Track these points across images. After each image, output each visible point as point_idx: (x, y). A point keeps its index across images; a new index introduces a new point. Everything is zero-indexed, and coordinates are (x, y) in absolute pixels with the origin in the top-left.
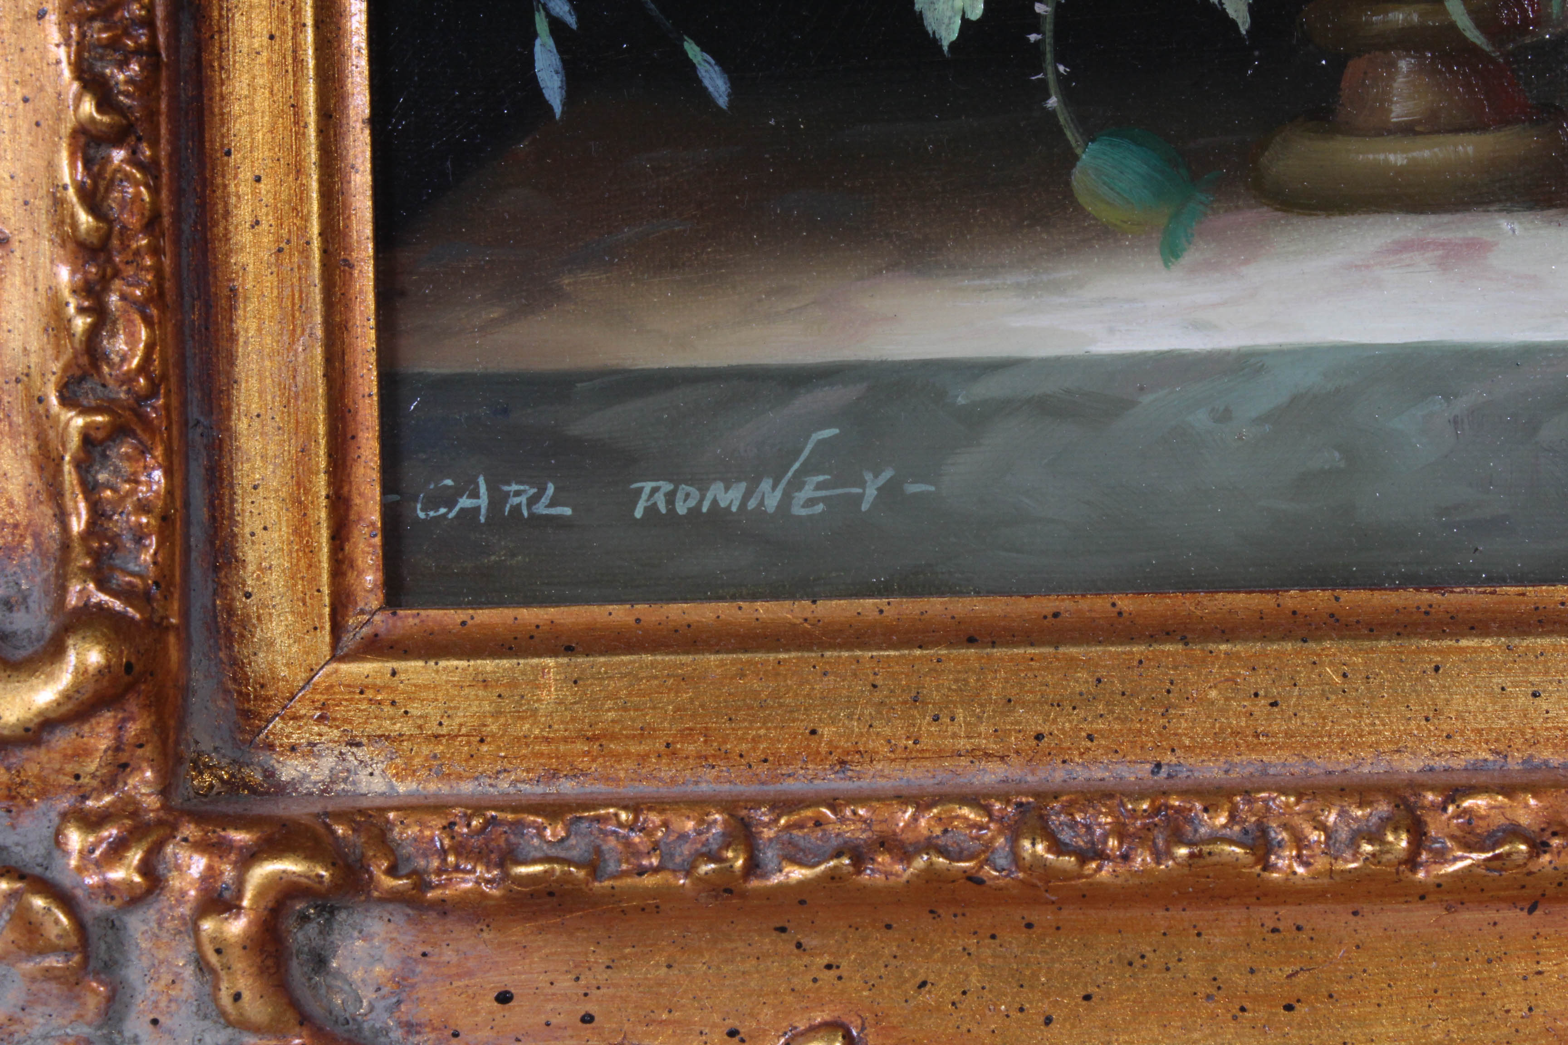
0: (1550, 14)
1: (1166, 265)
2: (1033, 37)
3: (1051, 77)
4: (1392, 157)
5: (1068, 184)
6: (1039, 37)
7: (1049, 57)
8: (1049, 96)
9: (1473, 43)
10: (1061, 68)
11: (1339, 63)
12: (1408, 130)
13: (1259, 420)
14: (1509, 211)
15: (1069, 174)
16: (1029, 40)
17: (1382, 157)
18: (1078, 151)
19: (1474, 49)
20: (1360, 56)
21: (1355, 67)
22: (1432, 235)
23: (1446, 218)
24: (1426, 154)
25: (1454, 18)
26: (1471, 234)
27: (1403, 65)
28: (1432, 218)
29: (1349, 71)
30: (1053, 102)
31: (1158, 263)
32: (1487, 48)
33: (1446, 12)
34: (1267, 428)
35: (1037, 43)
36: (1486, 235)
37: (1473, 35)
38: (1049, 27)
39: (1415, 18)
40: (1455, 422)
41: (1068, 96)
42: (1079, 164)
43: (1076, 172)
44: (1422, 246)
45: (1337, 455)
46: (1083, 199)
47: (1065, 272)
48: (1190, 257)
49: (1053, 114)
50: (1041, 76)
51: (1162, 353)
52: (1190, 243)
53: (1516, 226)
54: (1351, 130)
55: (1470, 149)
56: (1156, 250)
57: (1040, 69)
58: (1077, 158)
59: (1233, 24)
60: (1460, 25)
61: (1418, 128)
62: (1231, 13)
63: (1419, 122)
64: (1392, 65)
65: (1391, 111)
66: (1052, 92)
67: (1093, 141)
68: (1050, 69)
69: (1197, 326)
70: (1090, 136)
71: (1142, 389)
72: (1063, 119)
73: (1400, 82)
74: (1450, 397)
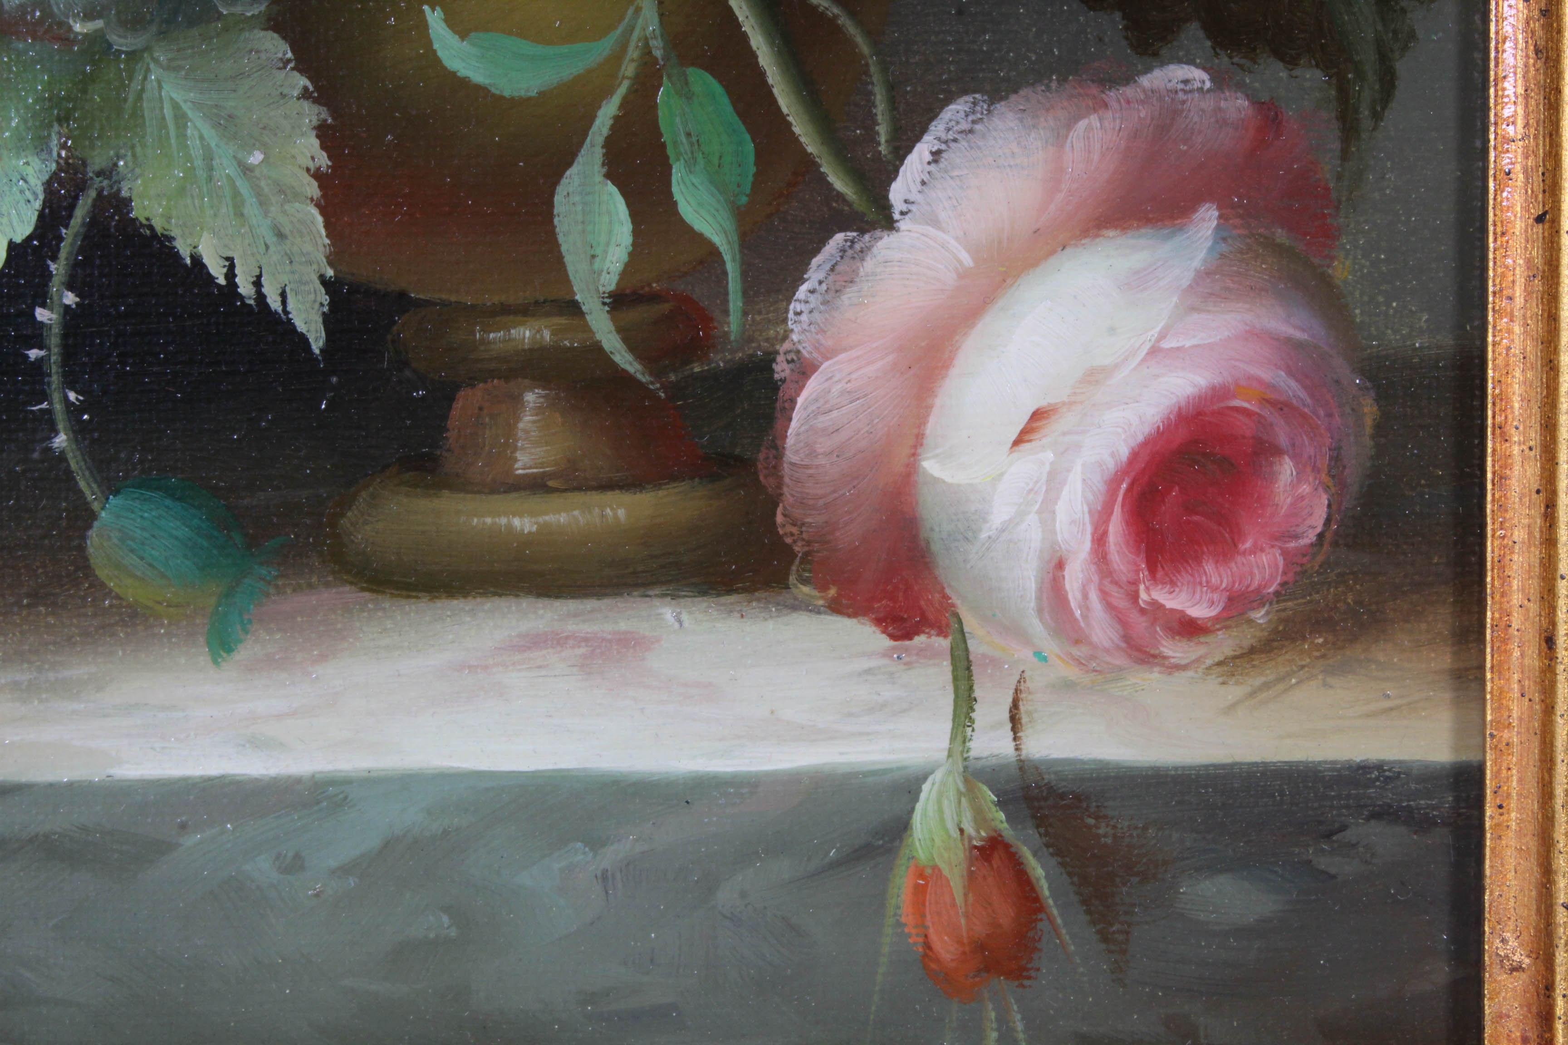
0: (727, 334)
1: (215, 662)
2: (34, 354)
3: (58, 407)
4: (516, 522)
5: (82, 551)
6: (42, 353)
7: (55, 380)
8: (57, 433)
9: (624, 370)
10: (72, 396)
11: (446, 395)
12: (537, 486)
13: (345, 870)
14: (674, 597)
15: (84, 538)
16: (27, 357)
17: (503, 521)
18: (96, 506)
19: (624, 378)
20: (473, 386)
21: (470, 399)
22: (571, 627)
23: (590, 604)
24: (563, 518)
25: (598, 337)
26: (623, 626)
27: (531, 398)
28: (572, 605)
29: (458, 405)
30: (61, 441)
31: (203, 658)
32: (644, 378)
33: (587, 328)
34: (352, 881)
35: (40, 361)
36: (643, 628)
37: (625, 360)
38: (54, 341)
39: (547, 335)
40: (605, 877)
41: (81, 434)
42: (96, 524)
43: (92, 533)
44: (558, 641)
45: (445, 919)
46: (102, 573)
47: (78, 669)
48: (245, 652)
49: (62, 457)
50: (44, 405)
51: (210, 779)
52: (246, 632)
53: (685, 617)
54: (462, 485)
55: (621, 513)
56: (201, 640)
57: (44, 396)
58: (93, 516)
59: (303, 340)
60: (607, 346)
61: (551, 483)
62: (301, 326)
63: (552, 475)
64: (517, 400)
65: (516, 460)
66: (60, 426)
67: (116, 493)
68: (56, 397)
69: (258, 743)
70: (111, 488)
71: (183, 826)
72: (74, 463)
73: (527, 421)
74: (596, 844)
